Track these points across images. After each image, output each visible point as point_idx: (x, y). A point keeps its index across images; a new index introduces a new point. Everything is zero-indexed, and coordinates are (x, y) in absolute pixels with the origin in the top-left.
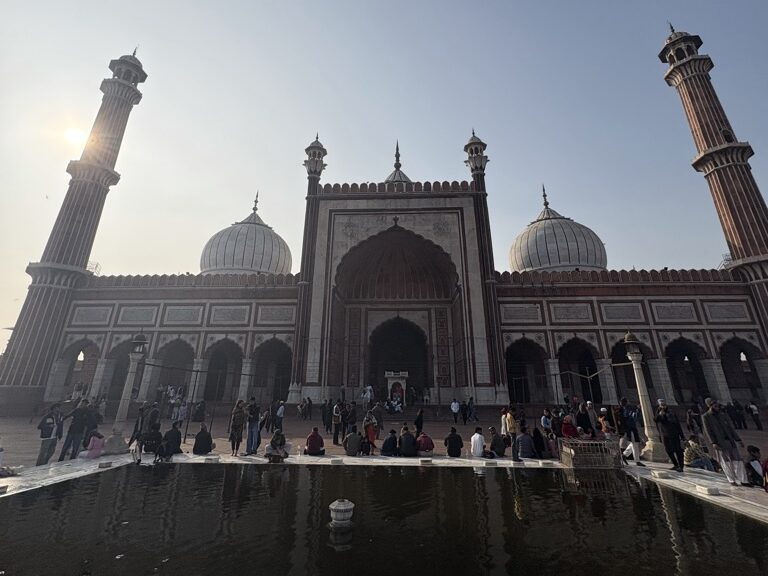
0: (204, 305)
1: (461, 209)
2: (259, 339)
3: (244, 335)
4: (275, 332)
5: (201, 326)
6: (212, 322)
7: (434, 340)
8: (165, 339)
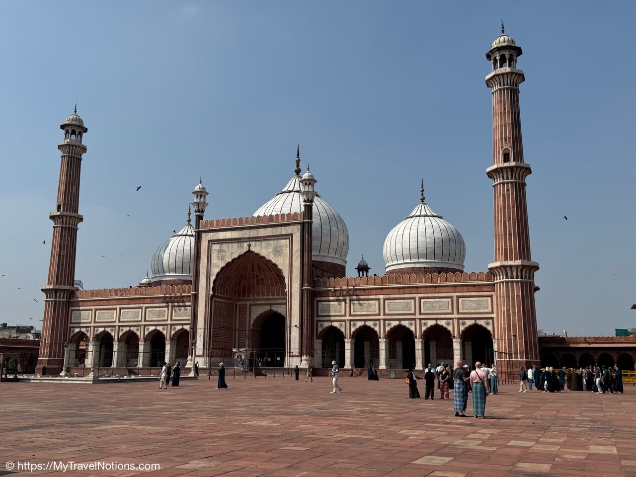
0: (141, 308)
1: (292, 235)
2: (174, 329)
3: (166, 327)
5: (141, 321)
6: (147, 319)
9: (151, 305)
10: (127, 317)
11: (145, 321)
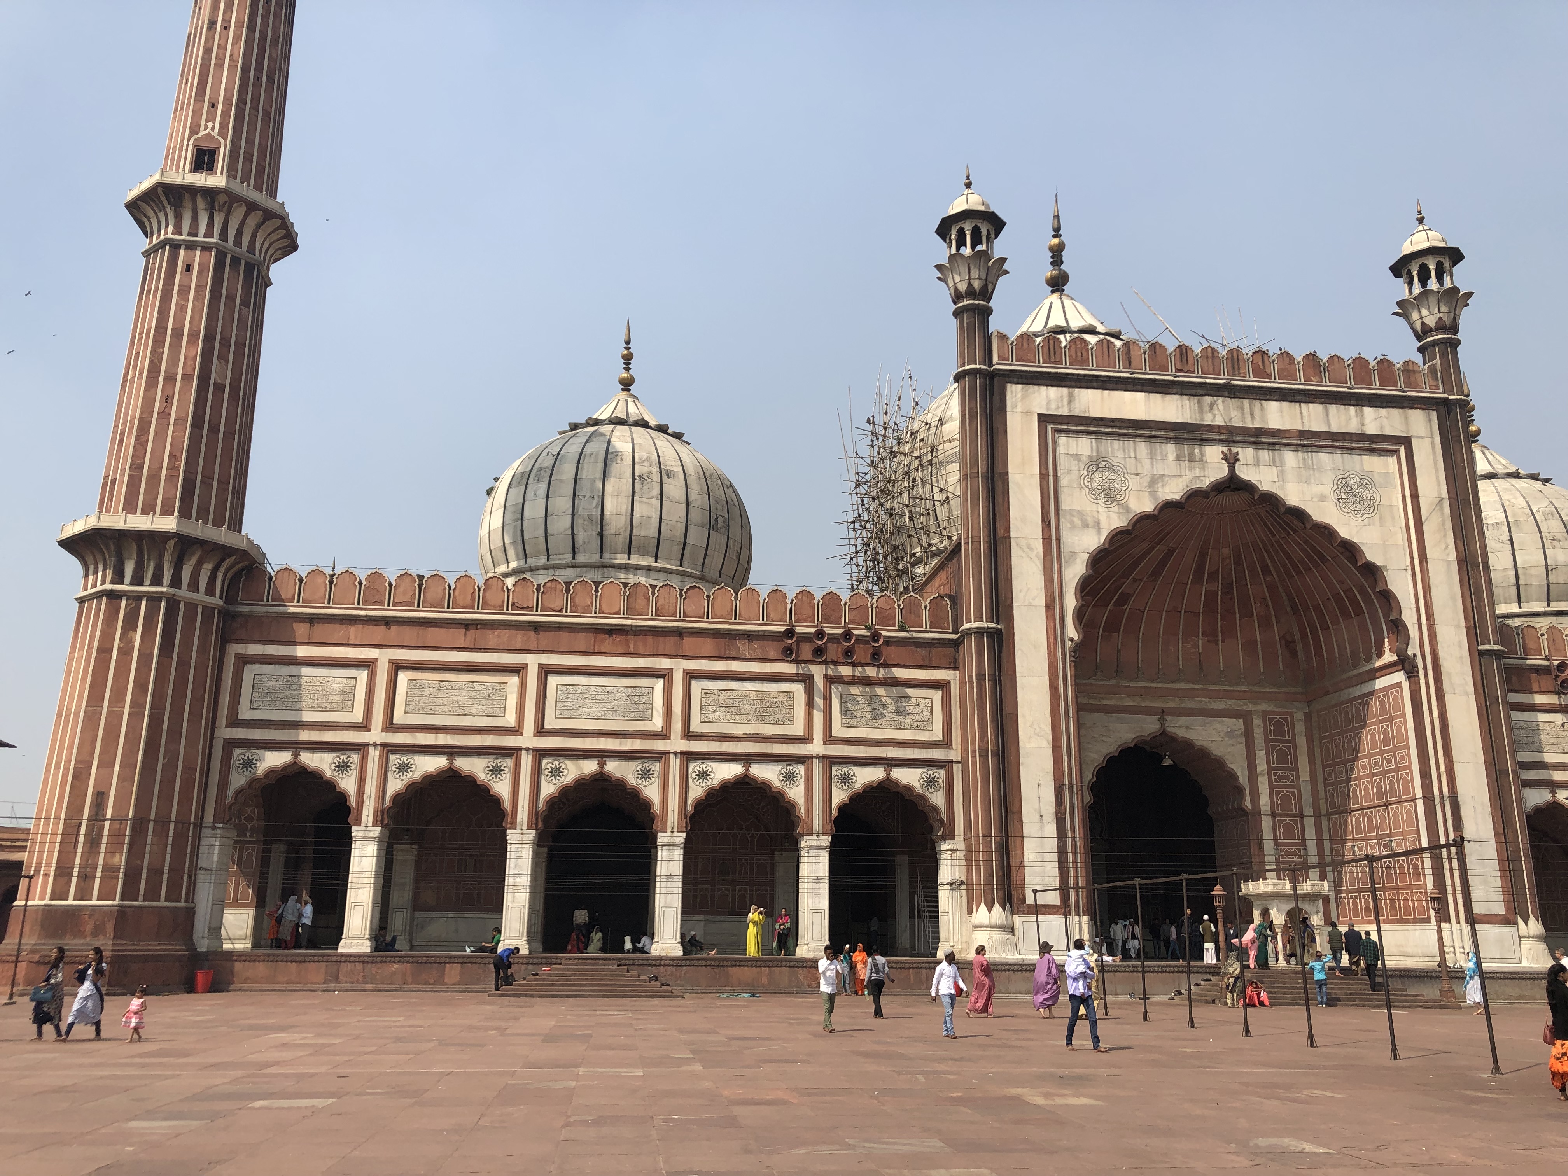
0: (665, 675)
1: (1407, 441)
2: (846, 779)
3: (800, 769)
4: (888, 763)
5: (664, 735)
6: (696, 726)
7: (1264, 799)
8: (556, 772)
9: (720, 666)
10: (584, 712)
11: (688, 735)
